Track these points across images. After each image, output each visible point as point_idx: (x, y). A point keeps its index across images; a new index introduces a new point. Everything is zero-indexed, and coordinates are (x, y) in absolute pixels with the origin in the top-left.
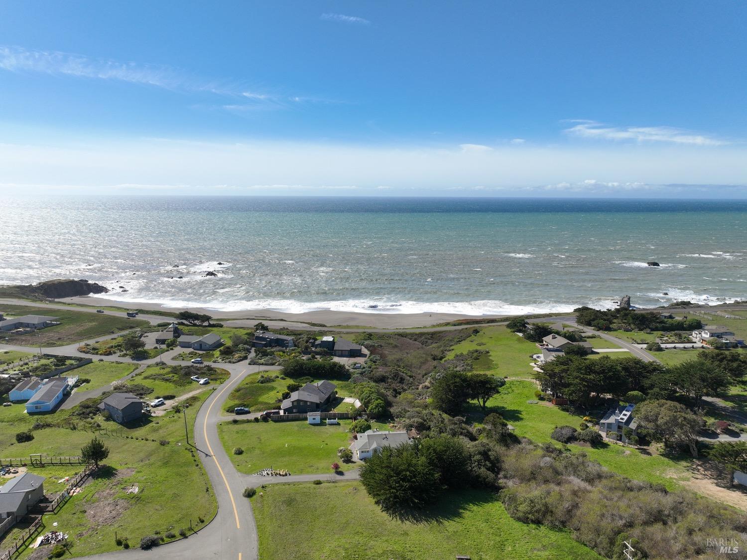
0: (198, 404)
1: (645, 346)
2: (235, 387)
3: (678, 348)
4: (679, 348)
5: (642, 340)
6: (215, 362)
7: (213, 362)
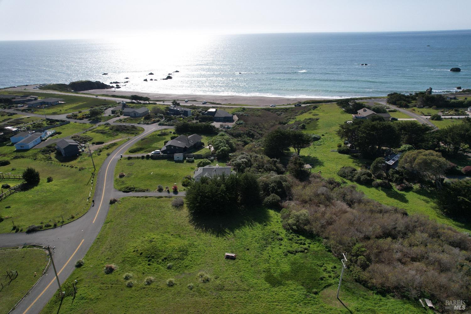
0: (115, 147)
1: (429, 117)
2: (143, 138)
3: (453, 118)
4: (455, 119)
5: (428, 113)
6: (139, 124)
7: (138, 124)
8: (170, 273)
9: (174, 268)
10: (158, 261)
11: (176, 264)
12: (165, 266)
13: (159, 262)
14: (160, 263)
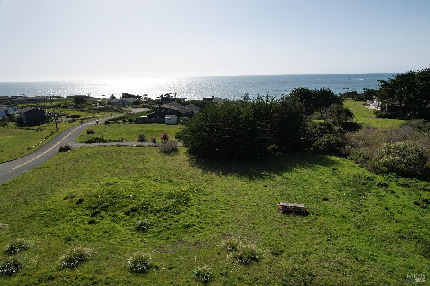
6: (126, 108)
8: (142, 241)
9: (155, 229)
10: (115, 216)
11: (160, 221)
12: (130, 225)
13: (118, 216)
14: (121, 218)
